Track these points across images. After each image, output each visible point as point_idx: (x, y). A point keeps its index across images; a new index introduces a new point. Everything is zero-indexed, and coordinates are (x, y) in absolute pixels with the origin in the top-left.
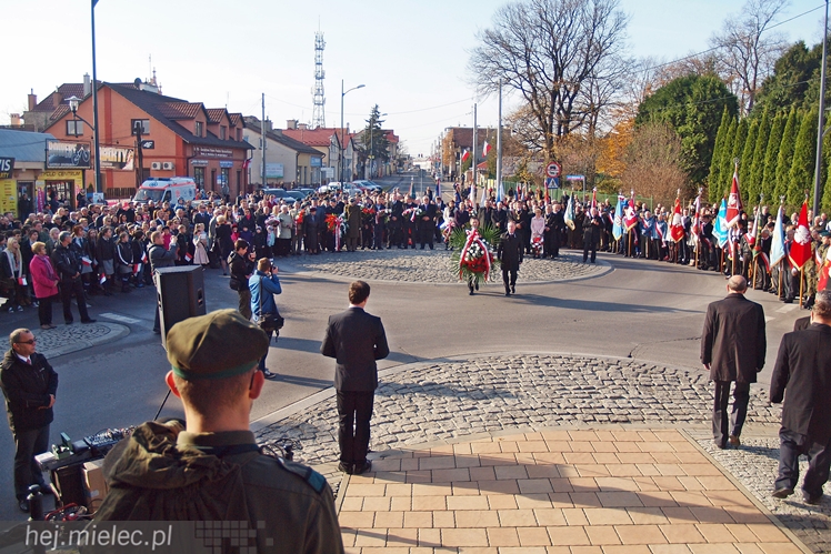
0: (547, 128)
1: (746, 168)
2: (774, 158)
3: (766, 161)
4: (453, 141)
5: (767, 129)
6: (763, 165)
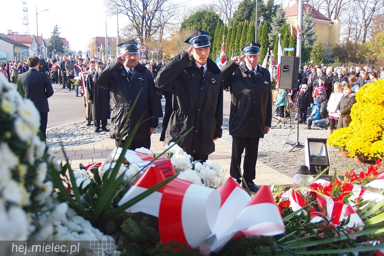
0: (140, 34)
1: (228, 47)
2: (239, 42)
3: (236, 43)
4: (96, 43)
5: (236, 30)
6: (234, 45)
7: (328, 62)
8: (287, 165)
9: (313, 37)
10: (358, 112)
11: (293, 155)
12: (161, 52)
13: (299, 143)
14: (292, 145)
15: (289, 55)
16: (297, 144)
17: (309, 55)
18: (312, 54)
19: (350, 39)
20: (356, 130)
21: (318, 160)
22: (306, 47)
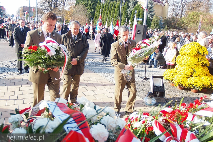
0: (51, 6)
1: (103, 16)
2: (110, 14)
3: (108, 14)
4: (23, 10)
5: (109, 6)
6: (107, 15)
7: (161, 28)
8: (139, 91)
9: (153, 13)
10: (181, 60)
11: (142, 84)
12: (63, 17)
13: (146, 77)
14: (142, 78)
15: (139, 23)
16: (144, 78)
17: (151, 23)
18: (152, 23)
19: (173, 15)
20: (179, 70)
21: (158, 89)
22: (149, 18)
